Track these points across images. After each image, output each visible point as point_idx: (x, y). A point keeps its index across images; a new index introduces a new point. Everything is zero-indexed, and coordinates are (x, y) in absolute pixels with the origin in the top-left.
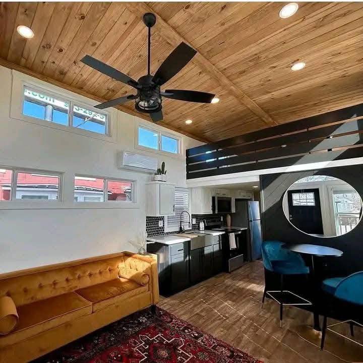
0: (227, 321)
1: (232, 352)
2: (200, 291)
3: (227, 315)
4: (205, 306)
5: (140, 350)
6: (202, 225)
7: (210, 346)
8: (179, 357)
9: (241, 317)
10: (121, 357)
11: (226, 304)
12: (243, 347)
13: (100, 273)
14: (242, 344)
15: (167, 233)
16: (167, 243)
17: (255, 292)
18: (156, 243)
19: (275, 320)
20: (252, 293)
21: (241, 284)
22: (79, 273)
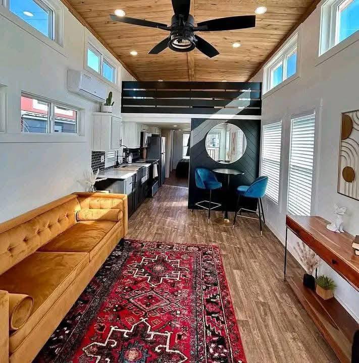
0: (179, 231)
1: (198, 247)
2: (143, 216)
3: (176, 227)
4: (156, 225)
5: (140, 275)
6: (130, 158)
7: (184, 249)
8: (172, 265)
9: (185, 225)
10: (129, 287)
11: (169, 220)
12: (200, 242)
13: (59, 221)
14: (198, 241)
15: (107, 169)
16: (122, 178)
17: (180, 207)
18: (108, 179)
19: (202, 220)
20: (178, 209)
21: (166, 204)
22: (37, 227)
